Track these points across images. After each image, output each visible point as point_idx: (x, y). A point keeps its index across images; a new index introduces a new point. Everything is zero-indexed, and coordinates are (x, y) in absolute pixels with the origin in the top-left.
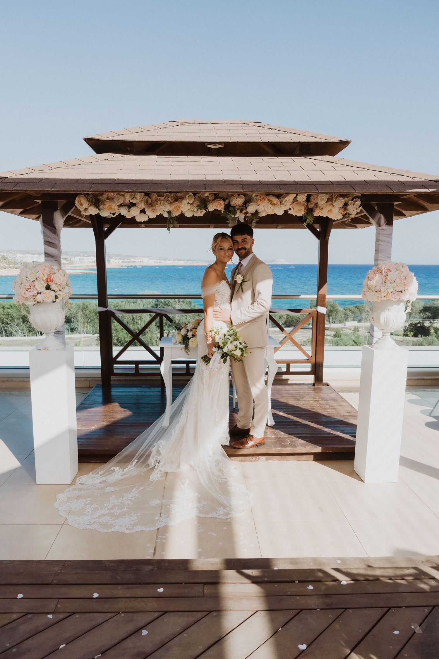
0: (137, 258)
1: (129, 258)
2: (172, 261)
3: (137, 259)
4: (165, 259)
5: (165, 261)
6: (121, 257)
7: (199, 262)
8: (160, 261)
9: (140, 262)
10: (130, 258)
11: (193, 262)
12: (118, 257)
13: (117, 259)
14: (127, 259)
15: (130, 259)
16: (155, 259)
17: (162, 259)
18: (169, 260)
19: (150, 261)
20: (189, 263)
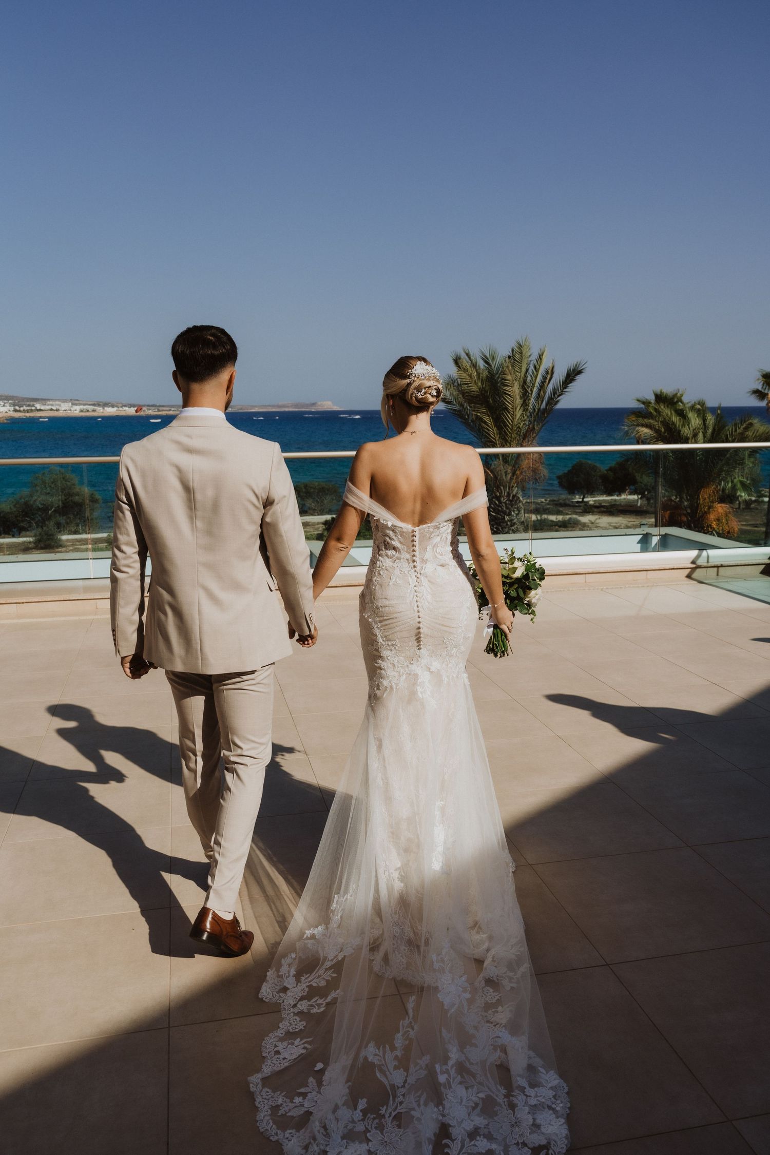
0: (48, 403)
1: (32, 403)
2: (118, 407)
3: (48, 405)
4: (105, 405)
5: (104, 408)
6: (17, 402)
7: (173, 409)
8: (91, 408)
9: (51, 410)
10: (35, 403)
11: (160, 408)
12: (10, 401)
13: (7, 405)
14: (29, 406)
15: (33, 406)
16: (84, 405)
17: (99, 405)
18: (113, 406)
19: (75, 407)
20: (150, 411)
